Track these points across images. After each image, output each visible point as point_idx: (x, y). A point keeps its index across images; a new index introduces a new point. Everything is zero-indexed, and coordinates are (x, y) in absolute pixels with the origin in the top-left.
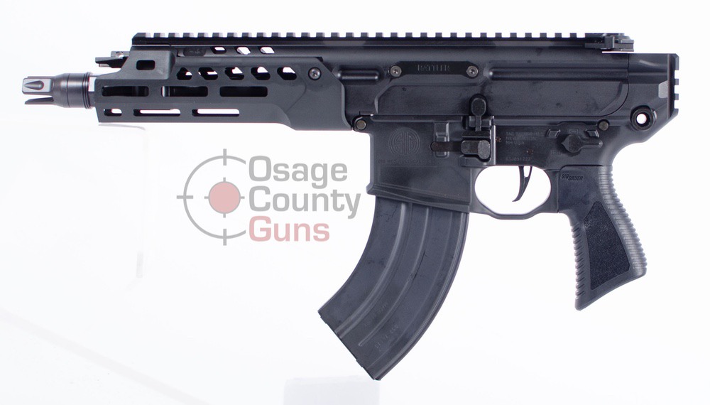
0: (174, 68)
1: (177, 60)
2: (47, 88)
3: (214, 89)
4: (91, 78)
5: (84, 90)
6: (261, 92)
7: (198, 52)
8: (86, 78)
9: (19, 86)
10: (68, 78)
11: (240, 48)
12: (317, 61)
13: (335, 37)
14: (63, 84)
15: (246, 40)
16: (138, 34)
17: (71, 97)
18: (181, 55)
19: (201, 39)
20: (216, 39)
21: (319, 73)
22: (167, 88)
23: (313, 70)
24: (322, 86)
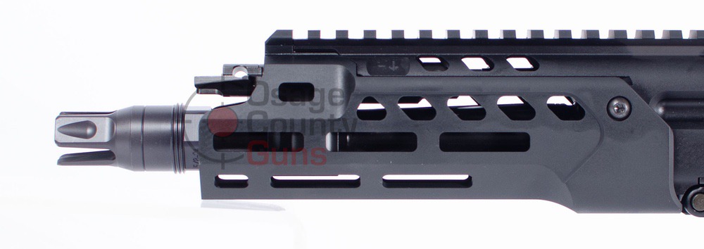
0: (352, 97)
1: (358, 83)
2: (103, 135)
3: (429, 135)
4: (187, 117)
5: (177, 139)
6: (519, 143)
7: (394, 68)
8: (178, 115)
9: (49, 130)
10: (143, 115)
11: (464, 60)
12: (624, 84)
13: (647, 39)
14: (135, 127)
15: (481, 44)
16: (278, 32)
17: (149, 151)
18: (364, 72)
19: (398, 41)
20: (426, 43)
21: (627, 107)
22: (334, 135)
23: (615, 103)
24: (632, 132)
